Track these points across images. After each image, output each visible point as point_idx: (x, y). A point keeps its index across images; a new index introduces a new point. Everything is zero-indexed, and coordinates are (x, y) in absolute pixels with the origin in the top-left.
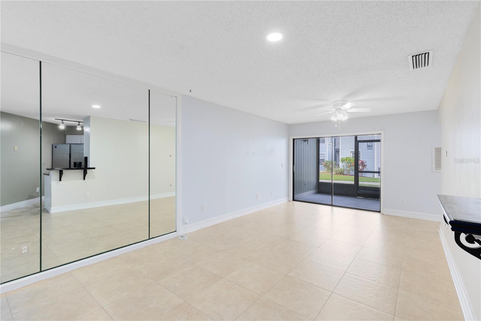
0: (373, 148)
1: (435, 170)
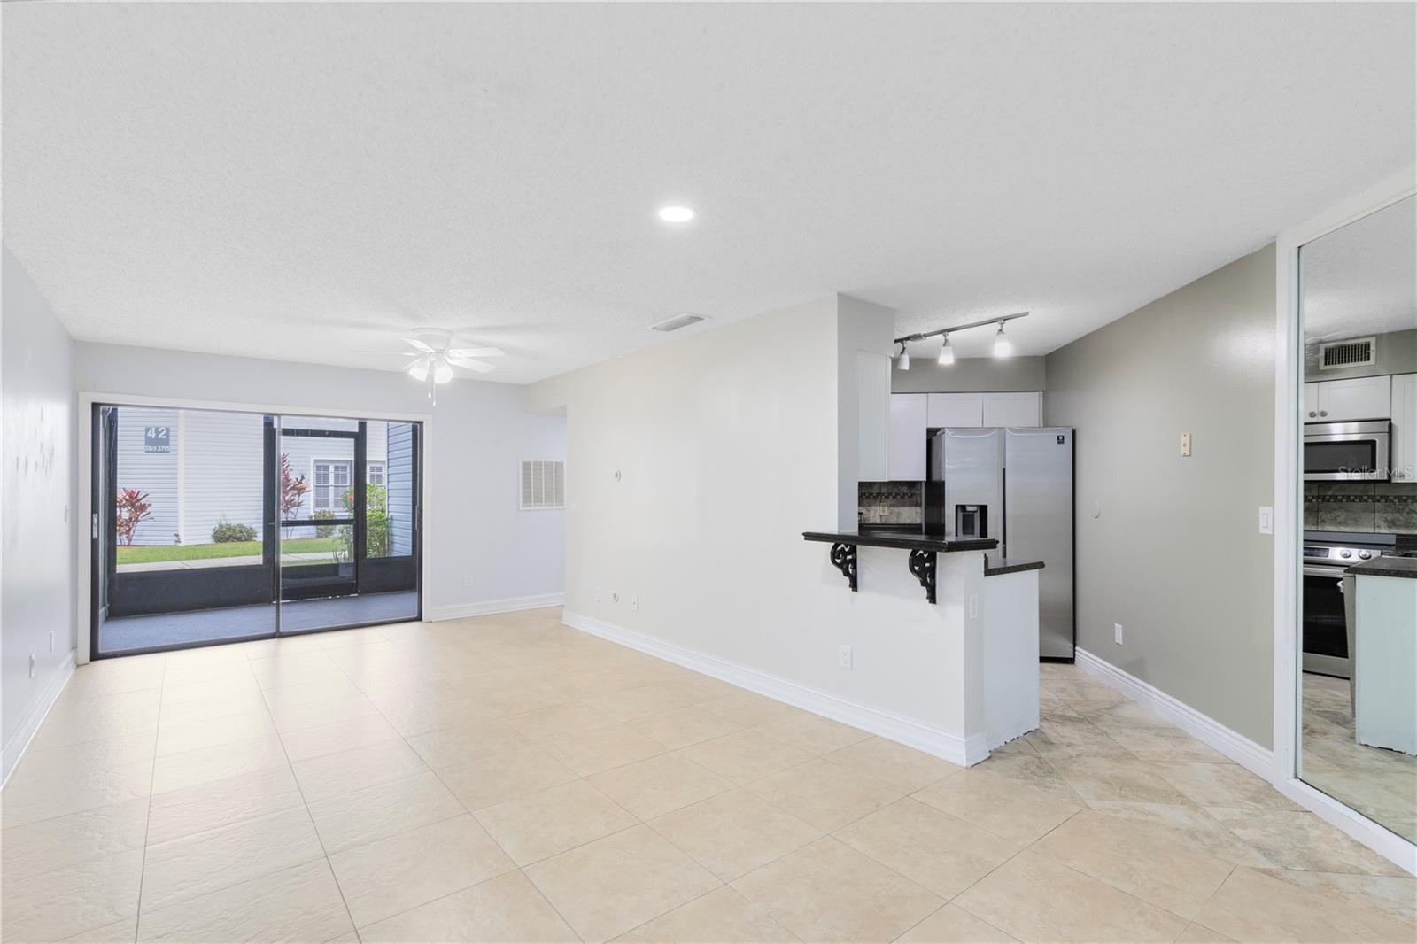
0: (171, 448)
1: (523, 506)
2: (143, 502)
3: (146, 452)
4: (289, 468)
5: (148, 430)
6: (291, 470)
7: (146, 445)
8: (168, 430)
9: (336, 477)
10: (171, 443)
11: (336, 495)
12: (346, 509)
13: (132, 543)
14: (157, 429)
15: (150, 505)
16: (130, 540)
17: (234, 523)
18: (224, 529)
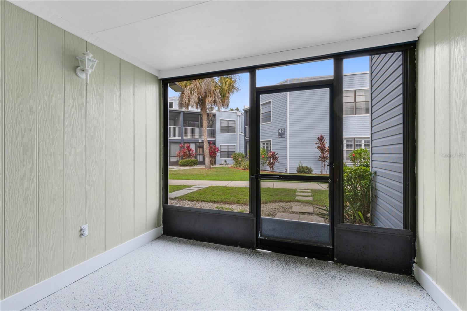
0: (285, 136)
2: (276, 156)
3: (279, 138)
4: (325, 142)
5: (279, 130)
6: (326, 143)
7: (279, 135)
8: (284, 129)
9: (347, 146)
10: (285, 134)
11: (347, 155)
12: (351, 161)
13: (274, 171)
14: (281, 129)
15: (278, 157)
16: (273, 170)
17: (304, 165)
18: (301, 168)
